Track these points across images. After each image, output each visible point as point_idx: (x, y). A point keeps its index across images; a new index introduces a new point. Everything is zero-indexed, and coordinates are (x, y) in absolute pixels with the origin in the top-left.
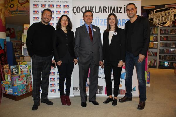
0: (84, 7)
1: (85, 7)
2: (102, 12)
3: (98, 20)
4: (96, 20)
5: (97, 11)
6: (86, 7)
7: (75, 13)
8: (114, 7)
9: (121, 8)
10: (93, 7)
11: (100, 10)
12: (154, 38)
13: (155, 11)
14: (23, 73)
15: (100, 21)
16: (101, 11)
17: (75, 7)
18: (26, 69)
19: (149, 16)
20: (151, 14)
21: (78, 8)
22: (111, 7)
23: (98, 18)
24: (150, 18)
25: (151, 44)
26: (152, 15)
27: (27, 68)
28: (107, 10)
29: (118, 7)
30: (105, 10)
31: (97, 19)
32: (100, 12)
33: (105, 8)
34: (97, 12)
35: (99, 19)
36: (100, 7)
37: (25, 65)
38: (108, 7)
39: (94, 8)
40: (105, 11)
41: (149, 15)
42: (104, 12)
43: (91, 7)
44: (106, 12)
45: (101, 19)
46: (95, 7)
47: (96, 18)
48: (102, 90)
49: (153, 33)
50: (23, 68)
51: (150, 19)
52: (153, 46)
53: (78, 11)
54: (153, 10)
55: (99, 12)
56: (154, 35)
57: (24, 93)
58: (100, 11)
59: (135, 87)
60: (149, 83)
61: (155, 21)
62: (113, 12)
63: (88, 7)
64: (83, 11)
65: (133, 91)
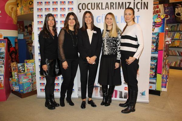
0: (89, 3)
1: (91, 4)
2: (109, 9)
5: (104, 7)
6: (92, 3)
7: (81, 10)
8: (123, 3)
9: (130, 3)
10: (99, 3)
11: (107, 6)
12: (180, 35)
14: (29, 71)
16: (108, 7)
17: (81, 4)
18: (32, 68)
21: (84, 5)
22: (119, 3)
24: (176, 12)
25: (177, 42)
26: (179, 9)
27: (33, 66)
29: (127, 3)
30: (113, 6)
32: (107, 8)
33: (112, 4)
34: (104, 9)
36: (107, 3)
37: (31, 64)
38: (116, 3)
41: (176, 9)
42: (111, 9)
43: (97, 3)
44: (113, 9)
46: (102, 3)
47: (103, 15)
50: (29, 66)
51: (176, 14)
52: (180, 44)
53: (84, 8)
55: (106, 9)
56: (180, 32)
57: (30, 91)
58: (107, 7)
62: (121, 9)
63: (94, 3)
64: (89, 8)
65: (142, 96)
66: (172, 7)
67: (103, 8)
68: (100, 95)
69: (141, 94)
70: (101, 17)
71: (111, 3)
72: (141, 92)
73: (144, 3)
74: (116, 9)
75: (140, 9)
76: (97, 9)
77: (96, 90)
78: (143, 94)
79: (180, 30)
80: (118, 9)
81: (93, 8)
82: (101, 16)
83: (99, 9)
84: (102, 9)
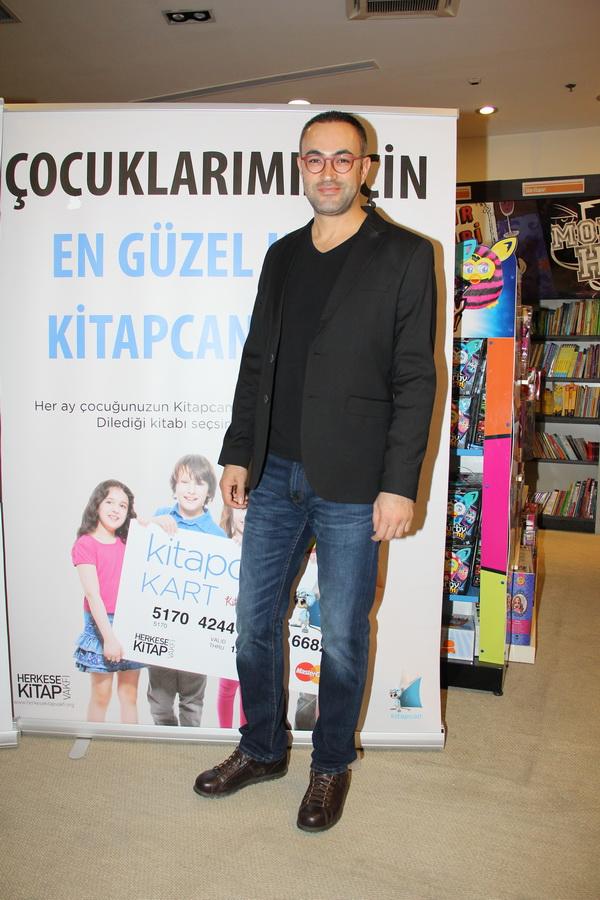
0: (78, 156)
1: (85, 157)
2: (193, 191)
3: (172, 239)
4: (155, 238)
5: (165, 179)
6: (92, 157)
7: (24, 193)
8: (277, 158)
10: (138, 156)
11: (184, 175)
12: (579, 359)
13: (586, 210)
15: (183, 248)
16: (190, 182)
17: (24, 157)
19: (555, 237)
20: (562, 225)
21: (43, 166)
22: (256, 158)
23: (169, 226)
24: (556, 246)
25: (565, 394)
26: (569, 228)
28: (228, 175)
30: (218, 175)
31: (163, 234)
32: (184, 189)
33: (215, 164)
34: (163, 191)
35: (177, 231)
36: (185, 157)
38: (238, 156)
39: (144, 162)
40: (214, 181)
41: (555, 229)
42: (207, 190)
43: (123, 156)
44: (223, 190)
45: (185, 237)
46: (153, 156)
47: (158, 226)
48: (199, 700)
49: (574, 333)
51: (556, 252)
52: (578, 403)
53: (43, 183)
54: (573, 201)
55: (175, 191)
56: (578, 343)
58: (184, 182)
59: (420, 680)
60: (527, 642)
61: (585, 263)
62: (266, 190)
63: (108, 156)
64: (74, 184)
65: (404, 711)
66: (534, 218)
67: (160, 185)
68: (150, 719)
69: (396, 702)
70: (147, 239)
71: (207, 157)
72: (398, 688)
73: (406, 161)
74: (237, 190)
75: (382, 193)
76: (123, 191)
77: (124, 687)
78: (405, 700)
79: (578, 330)
80: (251, 191)
81: (99, 183)
82: (148, 231)
83: (138, 190)
84: (154, 190)
